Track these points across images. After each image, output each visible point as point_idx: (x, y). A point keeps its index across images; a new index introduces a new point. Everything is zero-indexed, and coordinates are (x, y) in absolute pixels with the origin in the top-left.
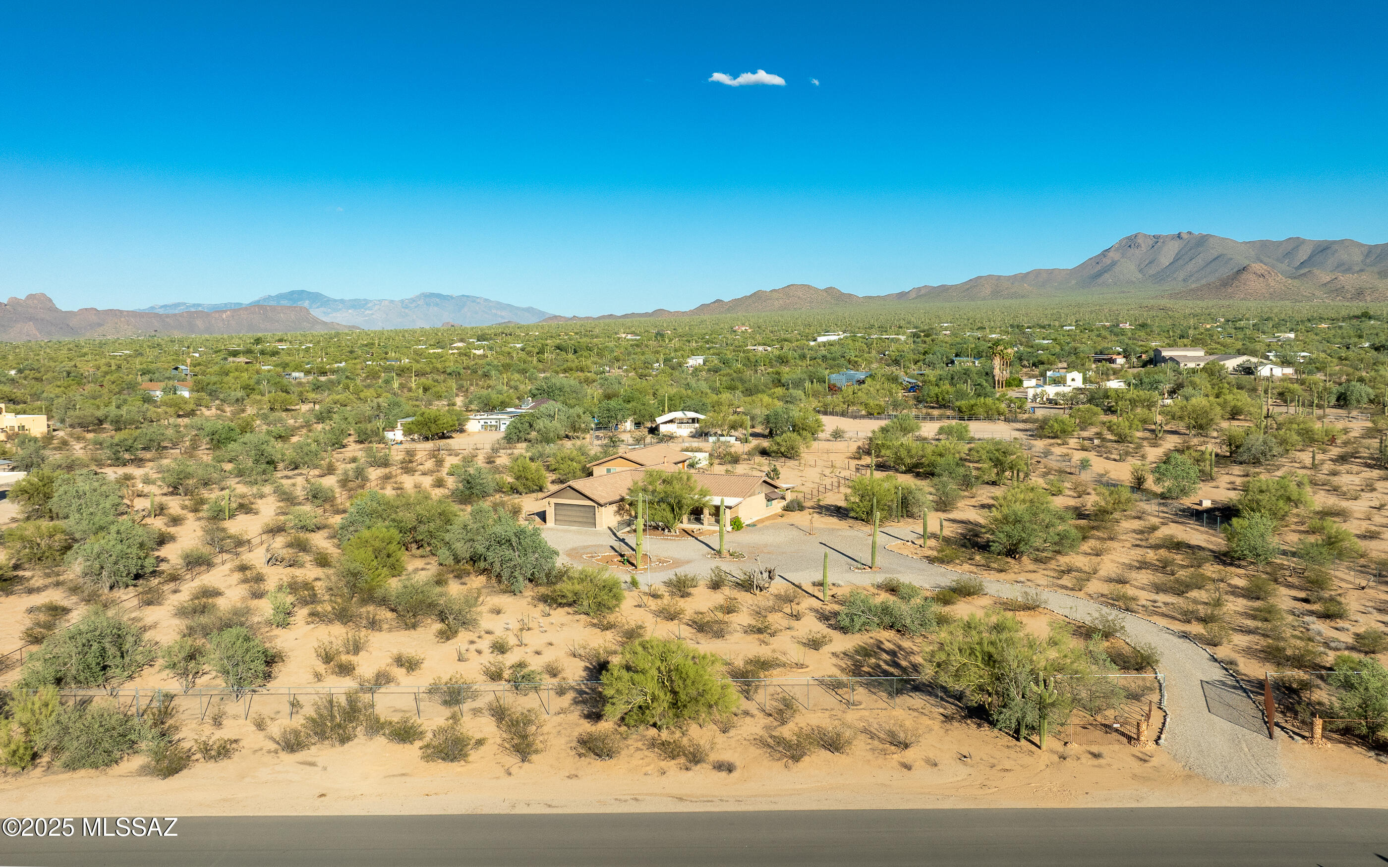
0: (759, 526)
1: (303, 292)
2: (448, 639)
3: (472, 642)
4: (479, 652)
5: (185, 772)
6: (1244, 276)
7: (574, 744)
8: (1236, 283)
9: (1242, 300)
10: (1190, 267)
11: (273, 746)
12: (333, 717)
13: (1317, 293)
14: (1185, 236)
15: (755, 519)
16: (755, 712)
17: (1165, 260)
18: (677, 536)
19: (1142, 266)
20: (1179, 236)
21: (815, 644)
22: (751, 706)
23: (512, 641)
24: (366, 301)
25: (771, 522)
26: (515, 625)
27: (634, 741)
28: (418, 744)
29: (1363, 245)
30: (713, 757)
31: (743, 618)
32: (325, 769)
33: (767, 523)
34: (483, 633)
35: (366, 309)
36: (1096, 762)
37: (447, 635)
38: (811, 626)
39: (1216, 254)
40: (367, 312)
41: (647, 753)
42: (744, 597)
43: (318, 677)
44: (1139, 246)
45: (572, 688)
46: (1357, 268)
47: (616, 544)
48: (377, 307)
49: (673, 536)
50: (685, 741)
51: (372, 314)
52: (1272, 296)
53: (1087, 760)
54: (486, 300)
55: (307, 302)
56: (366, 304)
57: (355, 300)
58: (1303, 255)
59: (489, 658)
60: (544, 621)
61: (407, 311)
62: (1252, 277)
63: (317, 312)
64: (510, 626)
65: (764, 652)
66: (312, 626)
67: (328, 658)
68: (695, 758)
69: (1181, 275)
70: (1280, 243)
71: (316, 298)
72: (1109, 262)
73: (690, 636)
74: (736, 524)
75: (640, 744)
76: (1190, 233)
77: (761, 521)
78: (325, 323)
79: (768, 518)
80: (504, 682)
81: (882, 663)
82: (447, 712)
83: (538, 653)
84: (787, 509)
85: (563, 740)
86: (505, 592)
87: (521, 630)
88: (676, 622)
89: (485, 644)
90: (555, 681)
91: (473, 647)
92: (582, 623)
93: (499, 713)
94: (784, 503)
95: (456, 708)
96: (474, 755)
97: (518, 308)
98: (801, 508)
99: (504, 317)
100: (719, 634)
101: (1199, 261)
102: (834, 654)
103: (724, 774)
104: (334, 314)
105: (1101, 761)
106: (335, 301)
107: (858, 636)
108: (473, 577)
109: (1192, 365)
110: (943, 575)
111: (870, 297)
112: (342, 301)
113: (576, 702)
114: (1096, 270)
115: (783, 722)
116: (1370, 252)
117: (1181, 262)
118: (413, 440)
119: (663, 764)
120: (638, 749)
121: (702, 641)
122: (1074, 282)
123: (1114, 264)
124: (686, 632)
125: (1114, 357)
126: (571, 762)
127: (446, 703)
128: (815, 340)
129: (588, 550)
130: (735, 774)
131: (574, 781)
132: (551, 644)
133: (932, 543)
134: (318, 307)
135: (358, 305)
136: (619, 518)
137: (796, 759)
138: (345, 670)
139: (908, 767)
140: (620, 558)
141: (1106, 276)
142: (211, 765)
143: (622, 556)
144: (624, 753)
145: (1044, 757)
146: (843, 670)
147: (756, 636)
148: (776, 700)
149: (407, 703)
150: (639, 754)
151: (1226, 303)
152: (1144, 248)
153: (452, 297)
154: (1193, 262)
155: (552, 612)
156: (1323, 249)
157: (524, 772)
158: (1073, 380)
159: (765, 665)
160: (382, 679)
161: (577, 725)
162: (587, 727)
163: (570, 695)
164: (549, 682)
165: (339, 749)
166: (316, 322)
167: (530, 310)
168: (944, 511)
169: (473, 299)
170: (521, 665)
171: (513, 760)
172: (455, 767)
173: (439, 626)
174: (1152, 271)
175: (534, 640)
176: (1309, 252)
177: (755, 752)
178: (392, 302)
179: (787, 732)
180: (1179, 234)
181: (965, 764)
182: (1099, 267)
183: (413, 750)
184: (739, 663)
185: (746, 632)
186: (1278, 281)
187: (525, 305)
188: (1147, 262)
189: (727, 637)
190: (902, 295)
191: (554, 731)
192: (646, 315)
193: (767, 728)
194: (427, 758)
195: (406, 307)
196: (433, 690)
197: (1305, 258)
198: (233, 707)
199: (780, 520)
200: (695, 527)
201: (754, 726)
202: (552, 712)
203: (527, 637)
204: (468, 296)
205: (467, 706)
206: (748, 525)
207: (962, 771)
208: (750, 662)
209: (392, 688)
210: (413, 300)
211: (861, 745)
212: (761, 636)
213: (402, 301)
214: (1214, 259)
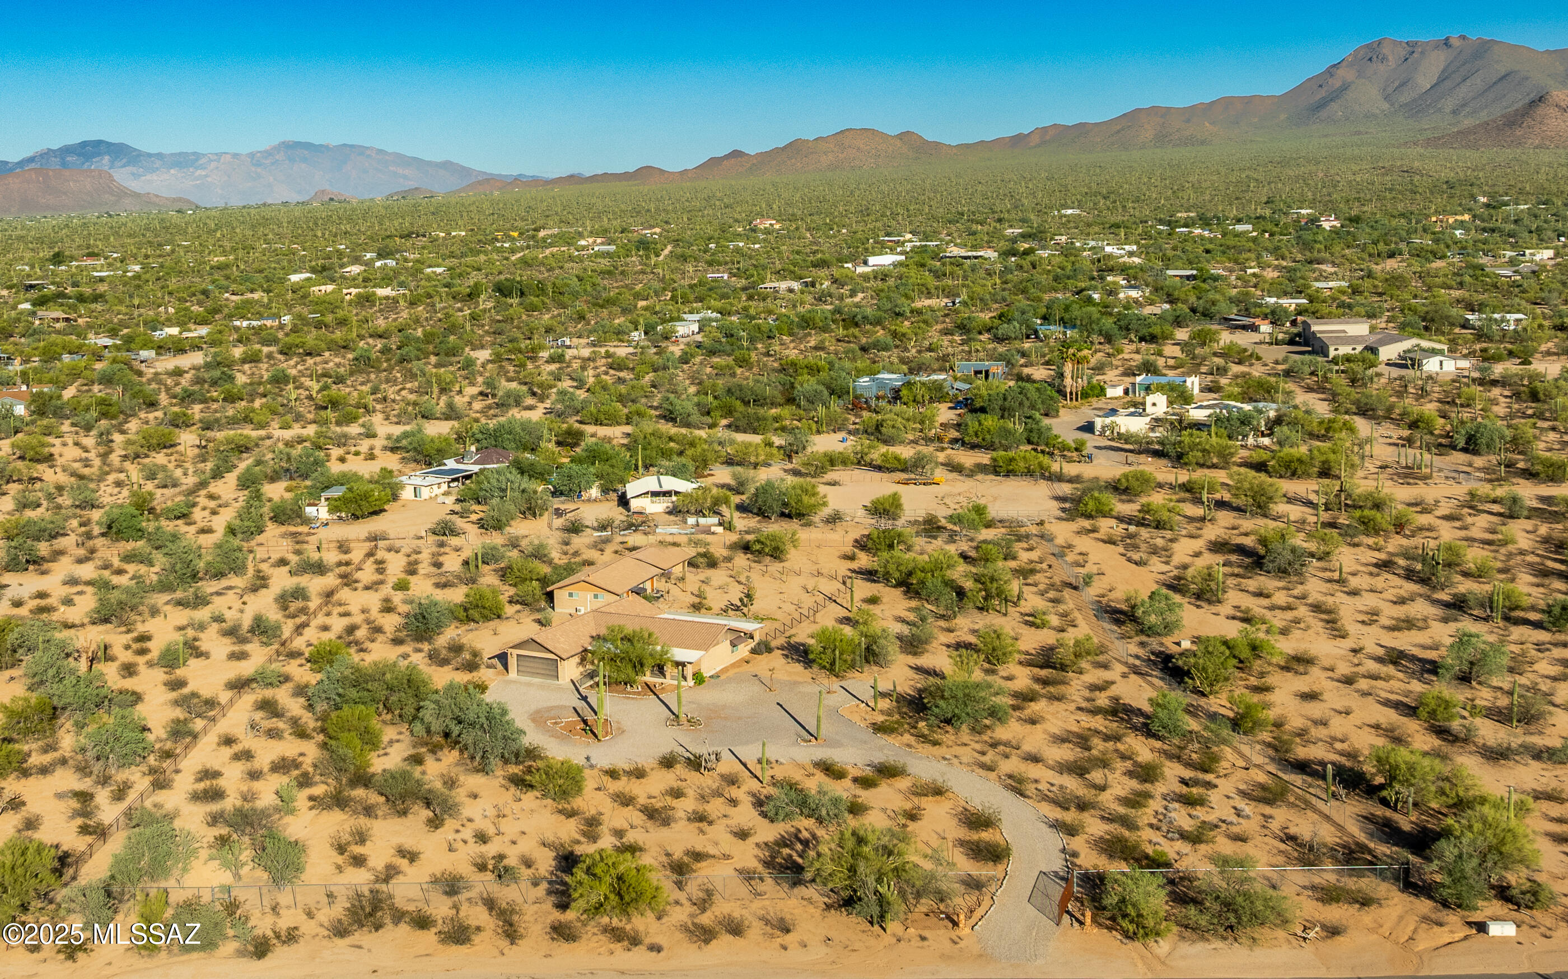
0: (723, 677)
1: (100, 142)
2: (437, 828)
3: (458, 831)
4: (465, 842)
5: (270, 955)
6: (1541, 110)
7: (548, 930)
8: (1529, 121)
9: (1536, 147)
10: (1464, 91)
11: (326, 933)
12: (362, 908)
14: (1455, 42)
15: (718, 669)
16: (684, 901)
17: (1425, 80)
18: (639, 693)
19: (1390, 90)
20: (1447, 43)
21: (742, 835)
22: (682, 897)
23: (491, 831)
24: (197, 156)
25: (737, 670)
26: (491, 812)
27: (592, 928)
28: (434, 930)
30: (648, 941)
31: (687, 805)
32: (369, 951)
33: (731, 673)
34: (465, 821)
35: (197, 168)
36: (921, 944)
37: (435, 823)
38: (746, 815)
39: (1503, 71)
40: (199, 172)
41: (601, 937)
42: (693, 778)
43: (339, 868)
44: (1384, 59)
45: (545, 878)
47: (581, 705)
48: (213, 165)
49: (634, 693)
50: (628, 927)
51: (206, 176)
53: (916, 942)
54: (380, 151)
55: (107, 158)
56: (197, 160)
57: (180, 154)
59: (475, 849)
60: (516, 806)
61: (259, 170)
62: (1553, 111)
63: (124, 177)
64: (487, 813)
65: (700, 844)
66: (314, 812)
67: (341, 849)
68: (634, 941)
69: (1449, 104)
71: (119, 151)
72: (1338, 84)
73: (641, 823)
74: (699, 679)
75: (595, 930)
76: (1463, 37)
77: (725, 670)
78: (136, 195)
79: (733, 665)
80: (489, 873)
81: (794, 854)
82: (449, 901)
83: (514, 843)
84: (754, 651)
85: (539, 926)
86: (478, 771)
87: (499, 816)
88: (631, 807)
89: (467, 833)
90: (530, 872)
91: (459, 836)
92: (549, 808)
93: (490, 904)
94: (752, 644)
95: (455, 898)
96: (476, 939)
97: (430, 163)
98: (769, 650)
99: (410, 180)
100: (666, 822)
101: (1478, 82)
102: (757, 845)
103: (654, 954)
104: (148, 177)
105: (926, 943)
106: (150, 155)
107: (782, 824)
108: (446, 751)
109: (1345, 350)
110: (881, 749)
111: (967, 146)
112: (160, 156)
113: (549, 892)
114: (1318, 97)
115: (704, 910)
117: (1448, 84)
118: (340, 518)
119: (612, 946)
120: (594, 934)
121: (651, 830)
122: (1283, 116)
123: (1345, 87)
124: (638, 818)
125: (1257, 322)
126: (546, 944)
127: (446, 893)
128: (865, 263)
129: (552, 713)
130: (662, 954)
131: (549, 959)
132: (524, 833)
133: (884, 704)
134: (124, 166)
135: (184, 161)
136: (581, 669)
137: (707, 942)
138: (359, 861)
139: (785, 948)
140: (582, 726)
141: (1334, 106)
142: (285, 948)
143: (585, 722)
144: (585, 936)
145: (887, 939)
146: (760, 860)
147: (697, 824)
148: (701, 890)
149: (415, 893)
150: (595, 938)
151: (1509, 153)
152: (1392, 62)
153: (326, 147)
154: (1468, 83)
155: (523, 796)
157: (513, 952)
158: (1154, 404)
159: (698, 856)
160: (390, 873)
161: (550, 913)
162: (557, 915)
163: (544, 885)
164: (526, 873)
165: (374, 935)
166: (124, 193)
167: (447, 166)
168: (915, 654)
169: (360, 150)
170: (501, 857)
171: (504, 943)
172: (463, 950)
173: (427, 813)
174: (1405, 98)
175: (510, 828)
177: (679, 936)
178: (236, 156)
179: (706, 919)
180: (1447, 39)
181: (827, 945)
182: (1323, 93)
183: (430, 937)
184: (678, 854)
185: (689, 819)
187: (438, 159)
188: (1397, 84)
189: (673, 825)
190: (1018, 140)
191: (532, 919)
192: (626, 176)
193: (692, 916)
194: (443, 941)
195: (258, 164)
196: (435, 881)
198: (284, 898)
199: (746, 668)
200: (658, 680)
201: (680, 915)
202: (530, 901)
203: (505, 825)
204: (352, 146)
205: (463, 896)
206: (711, 677)
207: (823, 950)
208: (688, 853)
209: (401, 878)
210: (268, 153)
211: (756, 930)
212: (701, 825)
213: (252, 155)
214: (1501, 79)
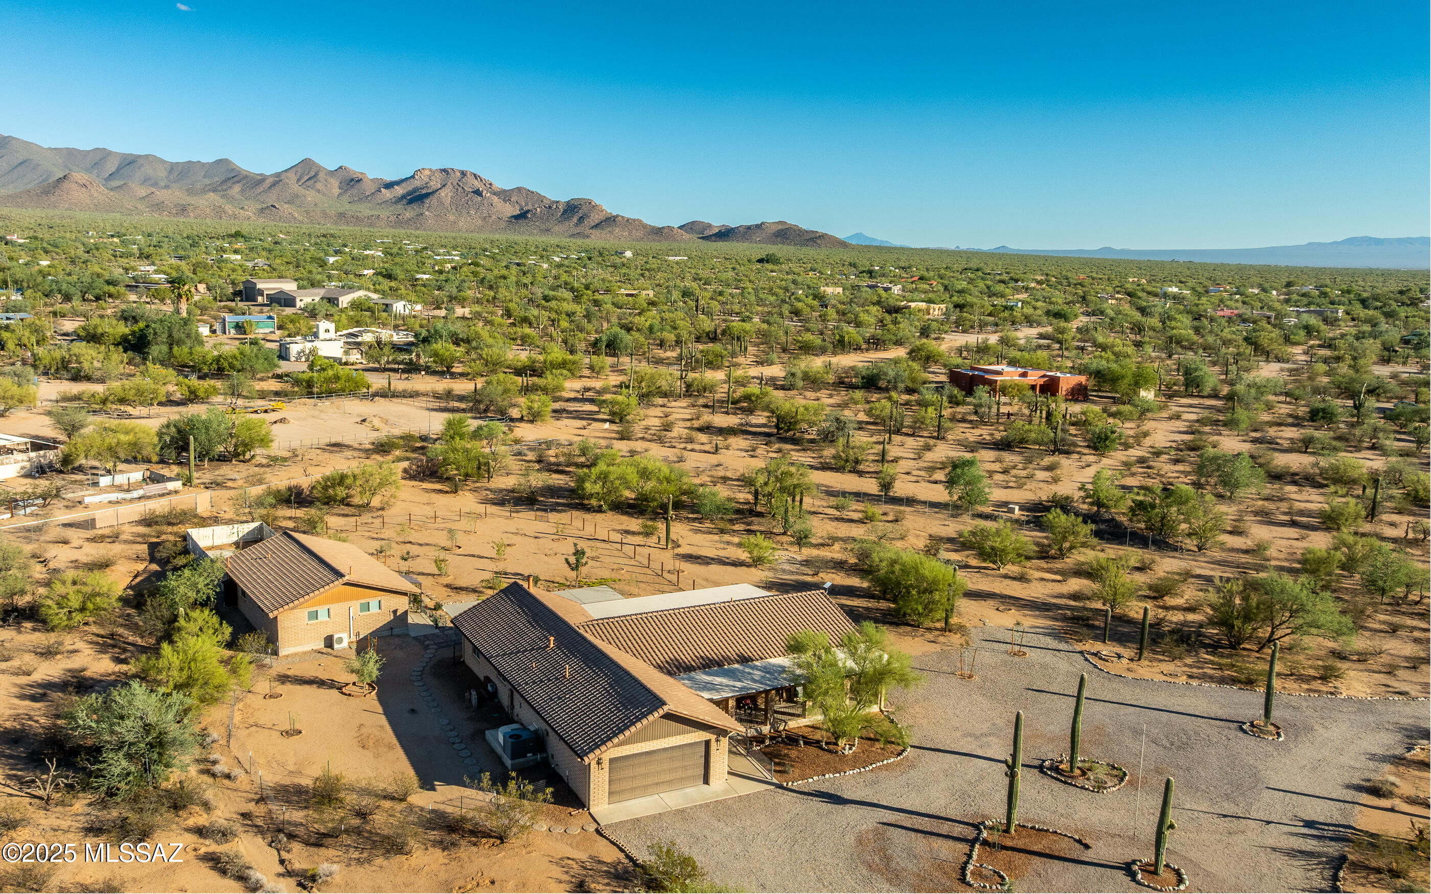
6: (66, 185)
8: (58, 192)
13: (139, 206)
29: (165, 162)
39: (21, 159)
46: (163, 184)
52: (97, 207)
58: (111, 167)
62: (74, 186)
70: (87, 153)
101: (3, 164)
116: (172, 169)
156: (130, 162)
176: (117, 164)
186: (100, 192)
197: (113, 170)
214: (20, 164)
